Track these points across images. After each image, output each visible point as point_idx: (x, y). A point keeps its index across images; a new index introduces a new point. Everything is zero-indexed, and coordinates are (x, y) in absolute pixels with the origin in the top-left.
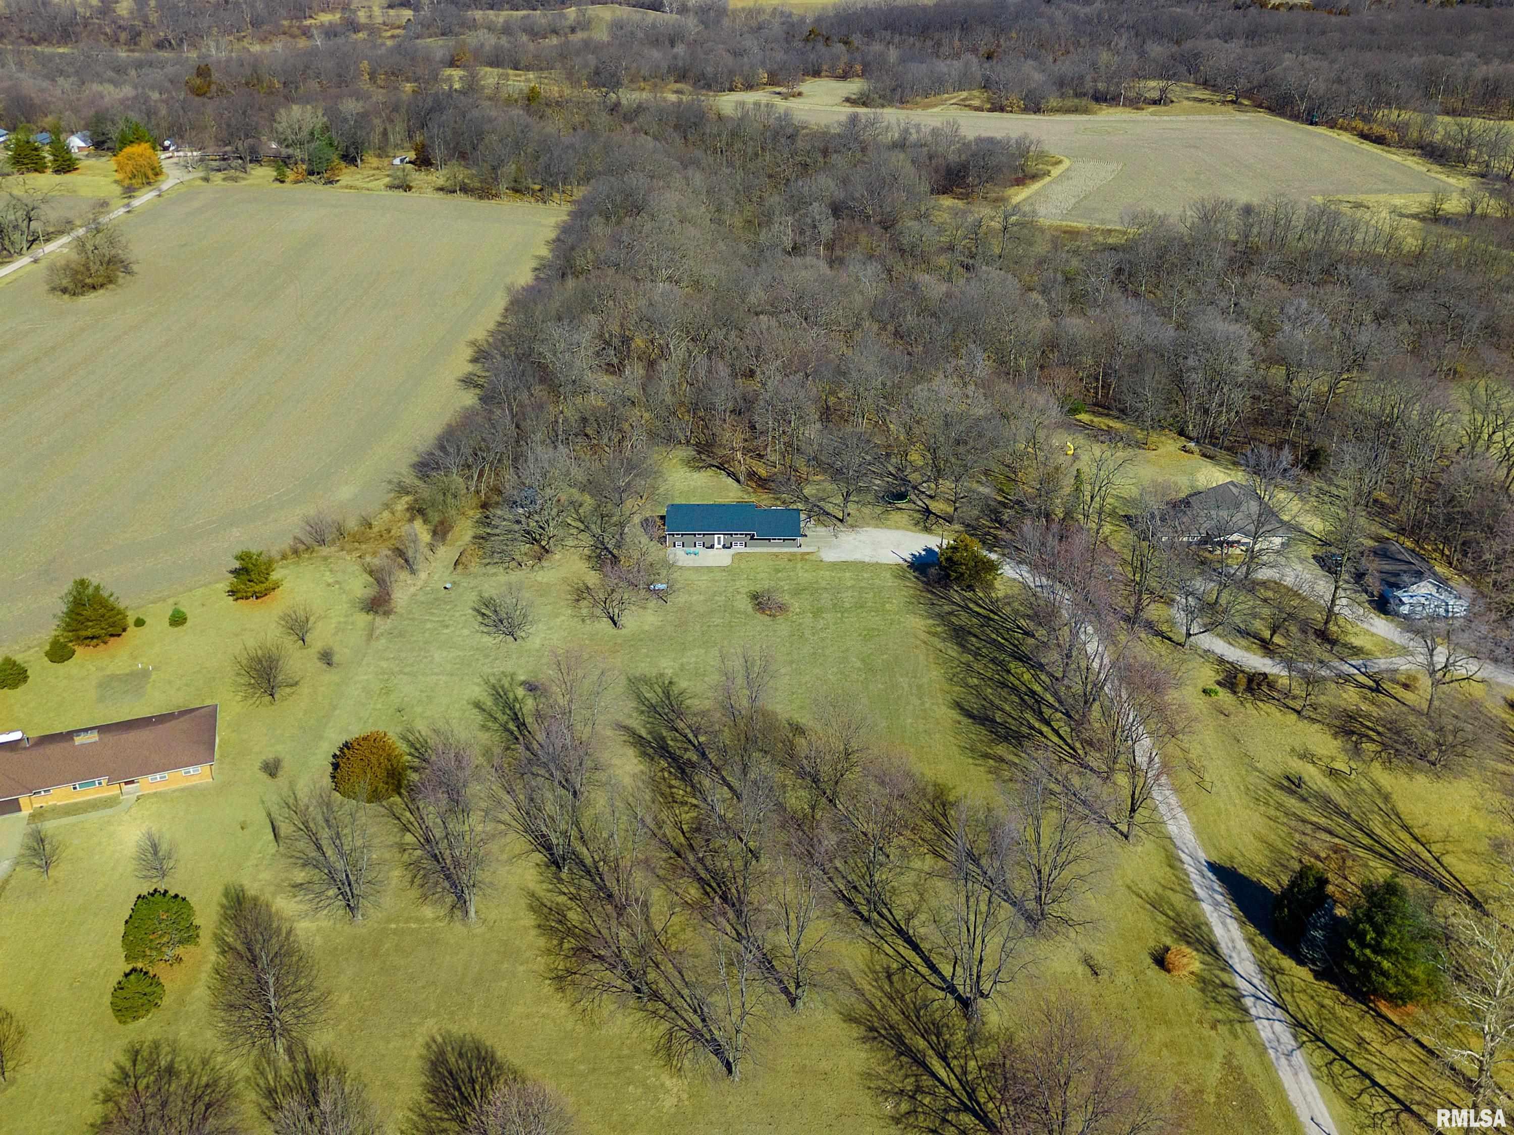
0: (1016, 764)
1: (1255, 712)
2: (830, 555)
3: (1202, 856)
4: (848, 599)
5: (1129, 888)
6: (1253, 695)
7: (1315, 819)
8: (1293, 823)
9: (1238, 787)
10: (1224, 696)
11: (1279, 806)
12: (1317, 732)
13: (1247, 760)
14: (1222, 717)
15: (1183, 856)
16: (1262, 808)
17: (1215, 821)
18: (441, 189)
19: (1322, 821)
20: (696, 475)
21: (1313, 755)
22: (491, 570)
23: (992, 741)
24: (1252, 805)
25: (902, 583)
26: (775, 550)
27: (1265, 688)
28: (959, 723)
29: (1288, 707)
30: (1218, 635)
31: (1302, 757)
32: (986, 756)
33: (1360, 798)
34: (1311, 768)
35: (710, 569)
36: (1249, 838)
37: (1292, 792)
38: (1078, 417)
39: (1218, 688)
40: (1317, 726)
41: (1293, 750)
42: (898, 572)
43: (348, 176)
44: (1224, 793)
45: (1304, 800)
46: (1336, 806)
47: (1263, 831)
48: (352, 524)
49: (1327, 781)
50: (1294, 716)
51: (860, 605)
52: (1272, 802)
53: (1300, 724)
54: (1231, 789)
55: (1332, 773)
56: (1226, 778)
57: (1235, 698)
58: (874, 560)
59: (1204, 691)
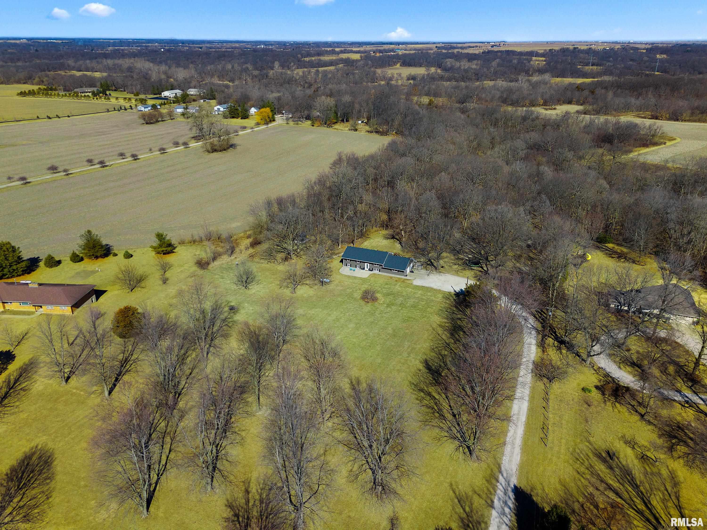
0: (435, 399)
1: (611, 408)
2: (418, 282)
3: (514, 481)
4: (411, 302)
5: (451, 485)
6: (616, 399)
7: (611, 482)
8: (593, 480)
9: (569, 448)
10: (595, 395)
11: (590, 467)
12: (649, 430)
13: (586, 434)
14: (586, 406)
15: (501, 478)
16: (577, 466)
17: (538, 464)
18: (368, 132)
19: (616, 485)
20: (385, 241)
21: (636, 443)
22: (262, 261)
23: (431, 384)
24: (571, 461)
25: (445, 301)
26: (393, 275)
27: (627, 396)
28: (420, 371)
29: (637, 411)
30: (615, 362)
31: (626, 442)
32: (422, 390)
33: (655, 479)
34: (629, 451)
35: (355, 278)
36: (554, 481)
37: (604, 461)
38: (606, 245)
39: (594, 389)
40: (650, 427)
41: (623, 437)
42: (447, 296)
43: (339, 126)
44: (556, 449)
45: (611, 468)
46: (633, 479)
47: (568, 480)
48: (224, 236)
49: (636, 462)
50: (637, 418)
51: (414, 306)
52: (586, 463)
53: (639, 423)
54: (563, 447)
55: (643, 458)
56: (563, 441)
57: (602, 398)
58: (439, 288)
59: (583, 389)
